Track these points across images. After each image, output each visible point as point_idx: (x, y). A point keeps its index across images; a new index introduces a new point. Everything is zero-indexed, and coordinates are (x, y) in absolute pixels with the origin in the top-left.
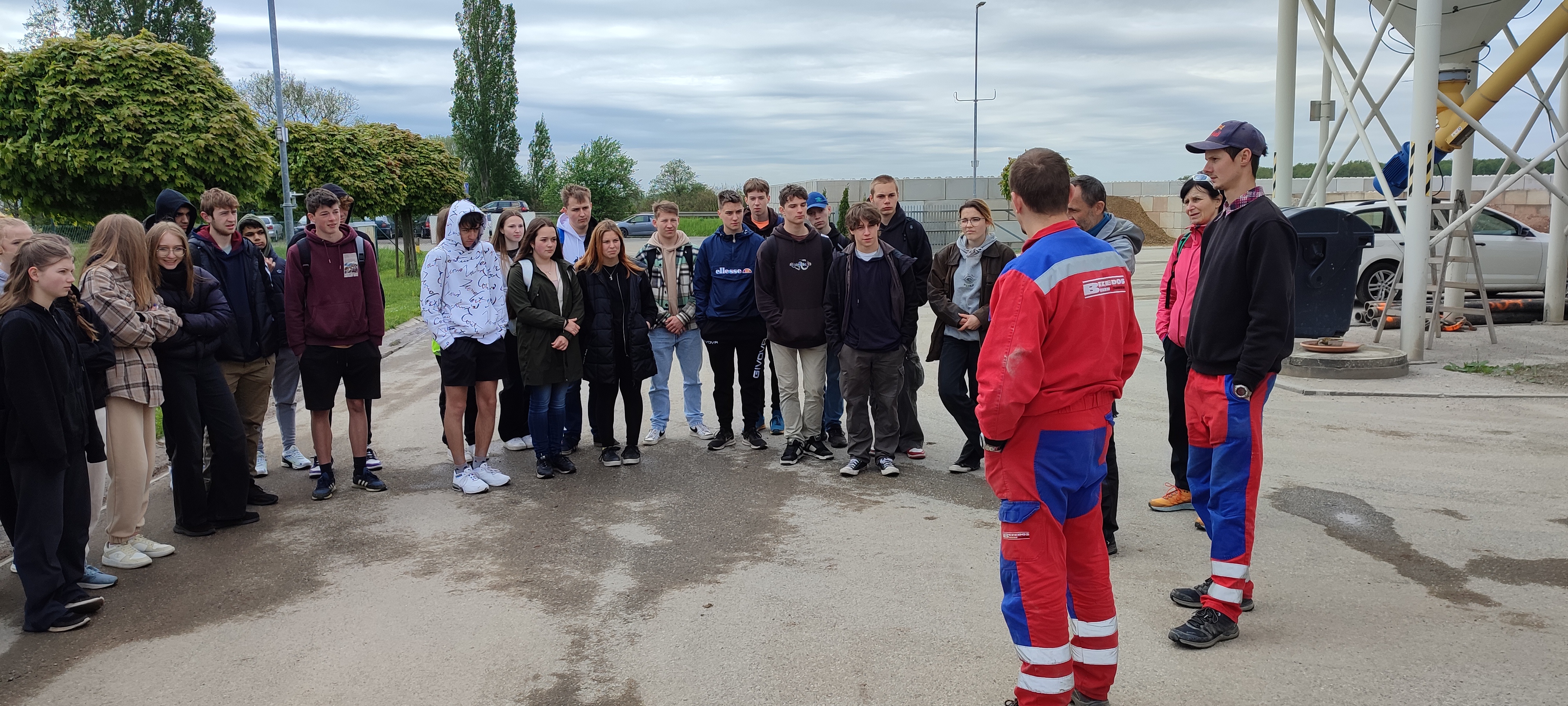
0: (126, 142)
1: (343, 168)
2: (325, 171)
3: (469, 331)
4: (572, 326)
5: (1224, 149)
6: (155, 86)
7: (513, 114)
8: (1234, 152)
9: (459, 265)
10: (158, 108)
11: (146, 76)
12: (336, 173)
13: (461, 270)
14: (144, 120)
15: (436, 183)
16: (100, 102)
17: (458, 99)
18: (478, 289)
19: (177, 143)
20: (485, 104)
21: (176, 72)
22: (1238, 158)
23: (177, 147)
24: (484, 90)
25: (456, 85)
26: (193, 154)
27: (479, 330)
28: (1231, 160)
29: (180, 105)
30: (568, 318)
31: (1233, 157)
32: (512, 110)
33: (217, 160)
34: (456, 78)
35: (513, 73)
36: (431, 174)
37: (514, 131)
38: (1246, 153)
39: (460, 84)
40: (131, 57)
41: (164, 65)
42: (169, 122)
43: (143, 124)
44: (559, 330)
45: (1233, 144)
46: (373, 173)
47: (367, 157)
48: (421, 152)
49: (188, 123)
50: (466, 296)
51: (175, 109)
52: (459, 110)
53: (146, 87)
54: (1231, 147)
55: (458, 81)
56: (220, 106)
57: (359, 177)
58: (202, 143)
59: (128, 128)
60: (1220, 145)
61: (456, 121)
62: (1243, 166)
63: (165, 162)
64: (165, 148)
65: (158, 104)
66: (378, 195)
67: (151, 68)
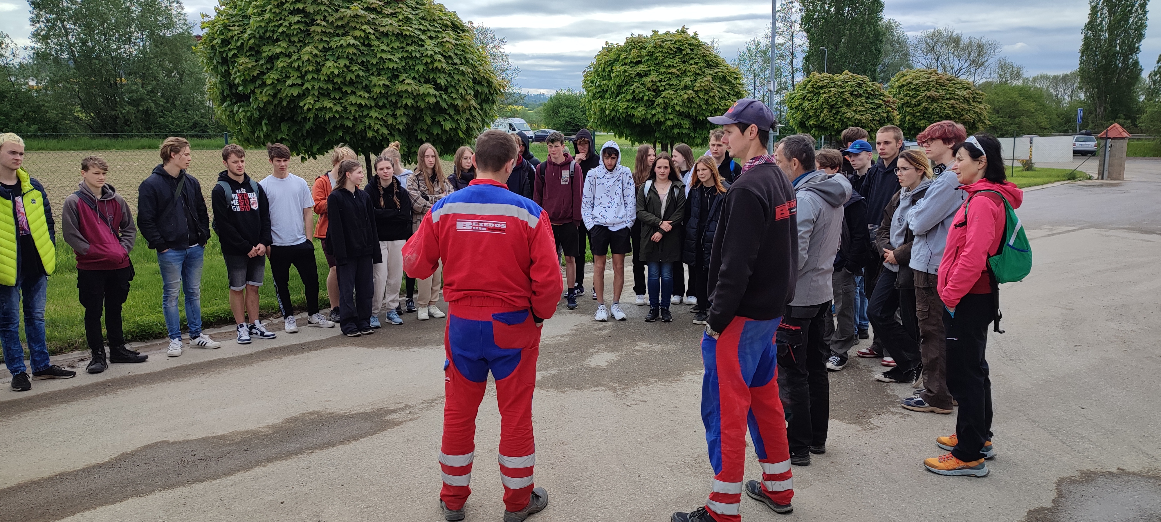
0: (646, 98)
1: (849, 106)
2: (836, 108)
3: (602, 221)
4: (666, 226)
5: (735, 124)
6: (669, 63)
7: (1138, 48)
8: (743, 127)
9: (603, 181)
10: (668, 76)
11: (666, 57)
12: (844, 109)
13: (603, 184)
14: (659, 84)
15: (956, 114)
16: (638, 74)
17: (1086, 38)
18: (614, 196)
19: (673, 97)
20: (1111, 42)
21: (684, 52)
22: (747, 132)
23: (672, 99)
24: (1111, 29)
25: (1086, 26)
26: (681, 104)
27: (608, 221)
28: (741, 134)
29: (681, 73)
30: (664, 219)
31: (743, 131)
32: (1137, 45)
33: (696, 106)
34: (1087, 20)
35: (1145, 13)
36: (953, 107)
37: (1136, 63)
38: (753, 129)
39: (1091, 26)
40: (661, 46)
41: (678, 48)
42: (673, 84)
43: (658, 86)
44: (656, 228)
45: (742, 121)
46: (872, 108)
47: (871, 97)
48: (948, 90)
49: (683, 84)
50: (605, 200)
51: (678, 76)
52: (1087, 48)
53: (665, 64)
54: (740, 123)
55: (1089, 23)
56: (706, 72)
57: (860, 111)
58: (686, 96)
59: (649, 89)
60: (731, 121)
61: (1084, 58)
62: (751, 140)
63: (665, 109)
64: (666, 100)
65: (669, 73)
66: (874, 124)
67: (670, 52)
